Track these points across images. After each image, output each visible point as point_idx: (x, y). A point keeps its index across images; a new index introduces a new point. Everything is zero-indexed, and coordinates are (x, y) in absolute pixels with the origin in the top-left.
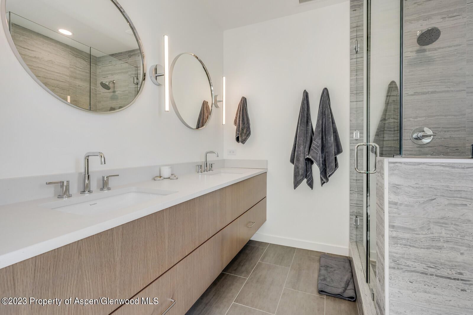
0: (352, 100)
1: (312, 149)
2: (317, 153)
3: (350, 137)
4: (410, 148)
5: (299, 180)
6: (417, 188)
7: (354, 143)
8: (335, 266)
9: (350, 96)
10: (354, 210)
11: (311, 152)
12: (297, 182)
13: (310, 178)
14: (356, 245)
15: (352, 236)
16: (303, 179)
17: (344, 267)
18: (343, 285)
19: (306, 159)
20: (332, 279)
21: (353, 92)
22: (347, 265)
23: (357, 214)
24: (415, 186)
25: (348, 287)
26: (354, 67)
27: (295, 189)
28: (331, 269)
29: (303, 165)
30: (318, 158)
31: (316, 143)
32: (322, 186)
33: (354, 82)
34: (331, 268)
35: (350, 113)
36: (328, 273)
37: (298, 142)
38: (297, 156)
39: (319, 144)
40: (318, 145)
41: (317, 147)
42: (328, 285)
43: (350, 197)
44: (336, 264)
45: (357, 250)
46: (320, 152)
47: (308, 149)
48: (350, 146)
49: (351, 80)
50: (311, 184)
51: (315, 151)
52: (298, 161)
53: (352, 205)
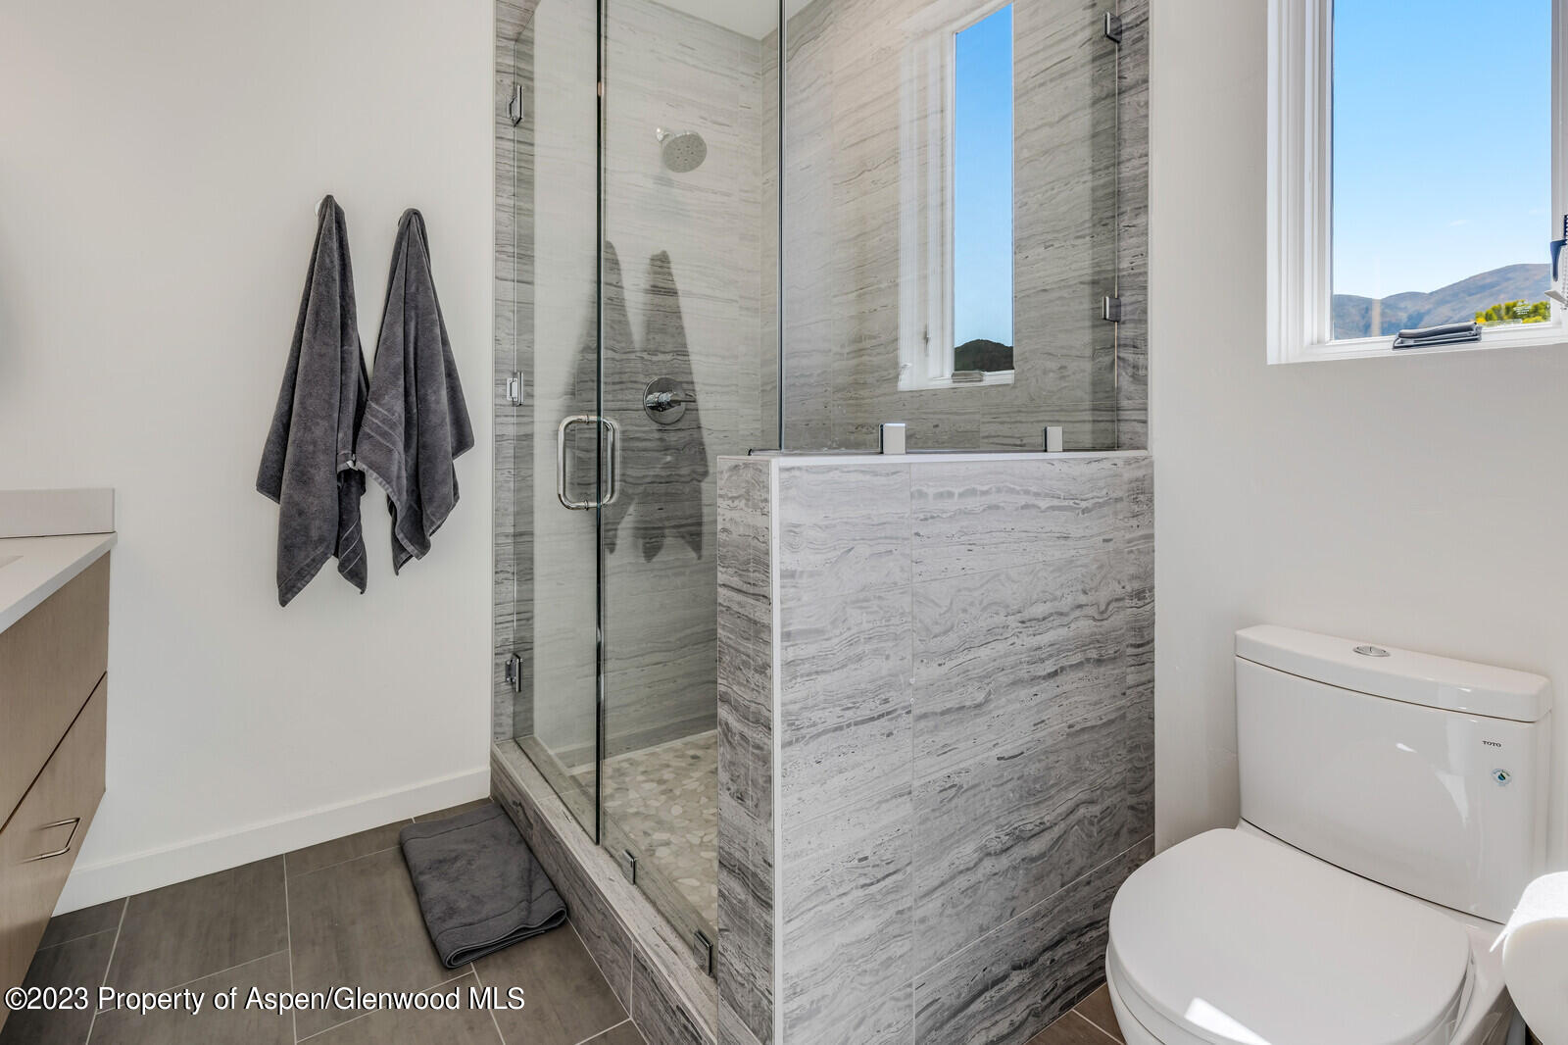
0: (502, 274)
1: (369, 434)
2: (391, 451)
3: (496, 396)
4: (644, 432)
5: (308, 565)
6: (827, 527)
7: (506, 416)
8: (464, 847)
9: (497, 259)
10: (506, 637)
11: (364, 447)
12: (299, 572)
13: (353, 551)
14: (516, 747)
15: (501, 725)
16: (324, 559)
17: (493, 836)
18: (516, 893)
19: (340, 473)
20: (473, 897)
21: (504, 249)
22: (502, 827)
23: (517, 646)
24: (825, 523)
25: (531, 892)
26: (508, 168)
27: (284, 602)
28: (458, 864)
29: (328, 502)
30: (395, 468)
31: (386, 413)
32: (397, 574)
33: (506, 215)
34: (456, 859)
35: (497, 316)
36: (453, 881)
37: (302, 403)
38: (297, 464)
39: (396, 414)
40: (395, 418)
41: (391, 428)
42: (471, 924)
43: (496, 593)
44: (466, 841)
45: (528, 760)
46: (401, 446)
47: (350, 432)
48: (495, 424)
49: (499, 207)
50: (356, 574)
51: (381, 440)
52: (305, 482)
53: (501, 619)
